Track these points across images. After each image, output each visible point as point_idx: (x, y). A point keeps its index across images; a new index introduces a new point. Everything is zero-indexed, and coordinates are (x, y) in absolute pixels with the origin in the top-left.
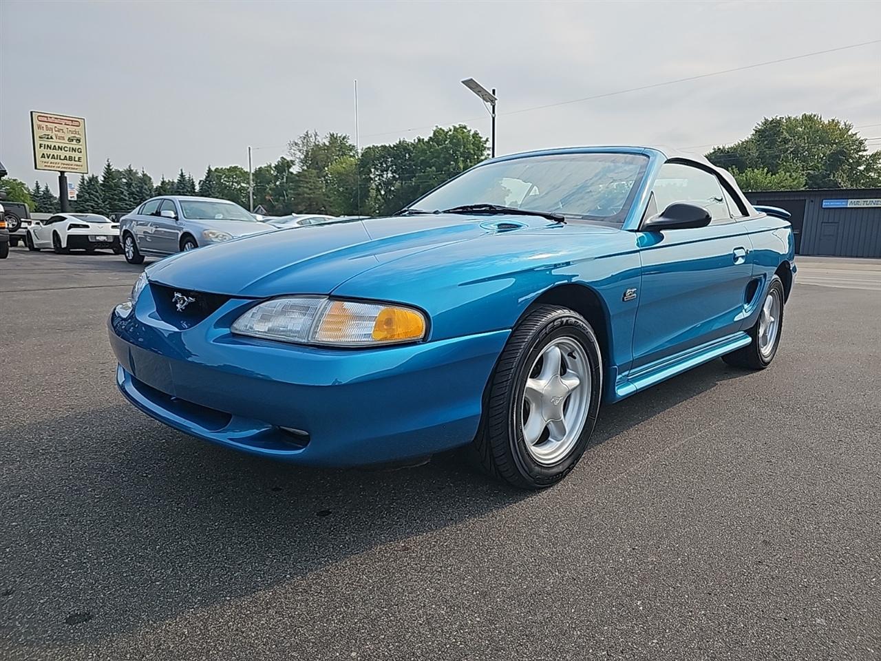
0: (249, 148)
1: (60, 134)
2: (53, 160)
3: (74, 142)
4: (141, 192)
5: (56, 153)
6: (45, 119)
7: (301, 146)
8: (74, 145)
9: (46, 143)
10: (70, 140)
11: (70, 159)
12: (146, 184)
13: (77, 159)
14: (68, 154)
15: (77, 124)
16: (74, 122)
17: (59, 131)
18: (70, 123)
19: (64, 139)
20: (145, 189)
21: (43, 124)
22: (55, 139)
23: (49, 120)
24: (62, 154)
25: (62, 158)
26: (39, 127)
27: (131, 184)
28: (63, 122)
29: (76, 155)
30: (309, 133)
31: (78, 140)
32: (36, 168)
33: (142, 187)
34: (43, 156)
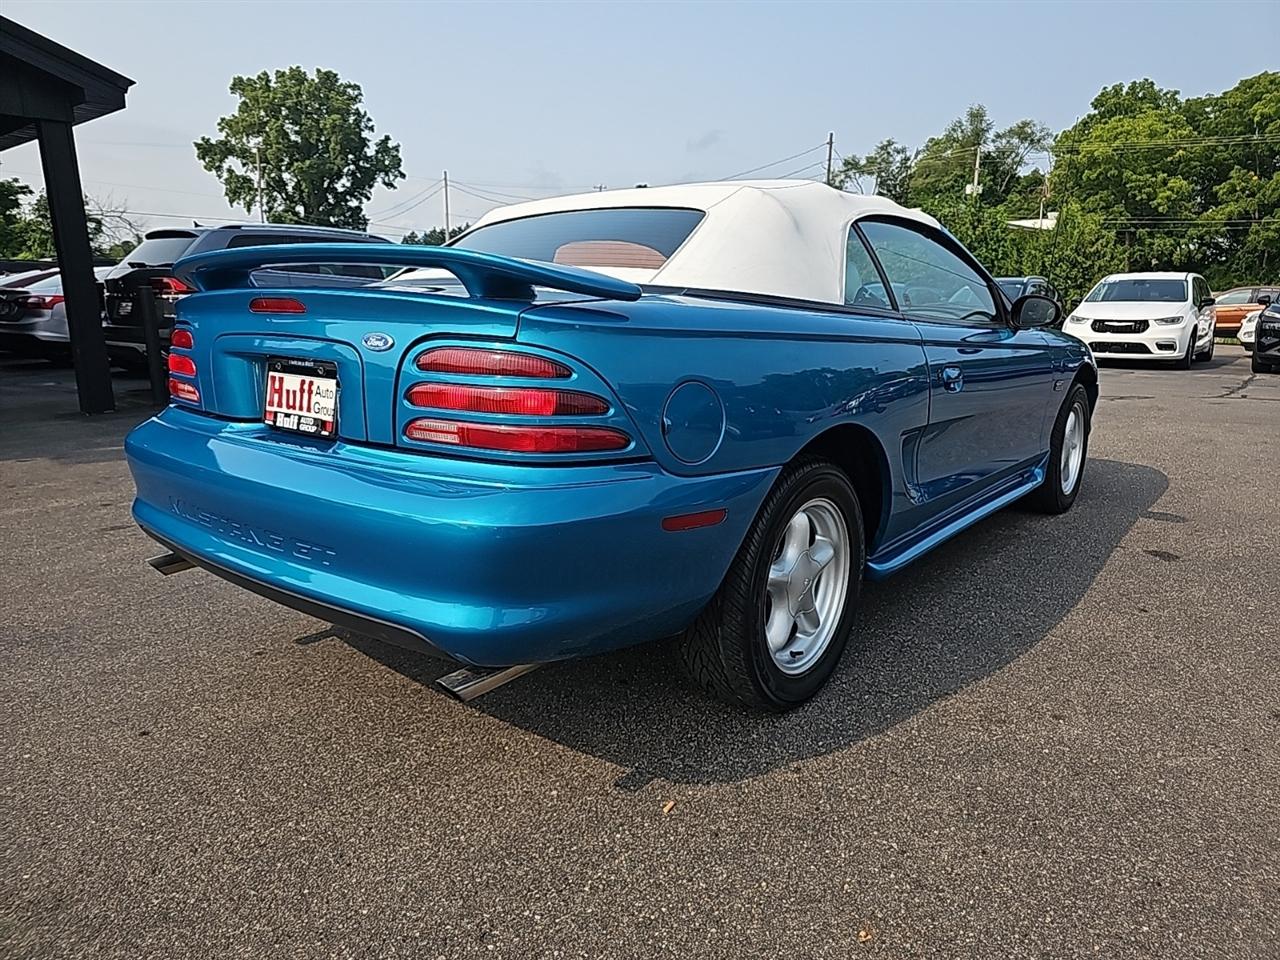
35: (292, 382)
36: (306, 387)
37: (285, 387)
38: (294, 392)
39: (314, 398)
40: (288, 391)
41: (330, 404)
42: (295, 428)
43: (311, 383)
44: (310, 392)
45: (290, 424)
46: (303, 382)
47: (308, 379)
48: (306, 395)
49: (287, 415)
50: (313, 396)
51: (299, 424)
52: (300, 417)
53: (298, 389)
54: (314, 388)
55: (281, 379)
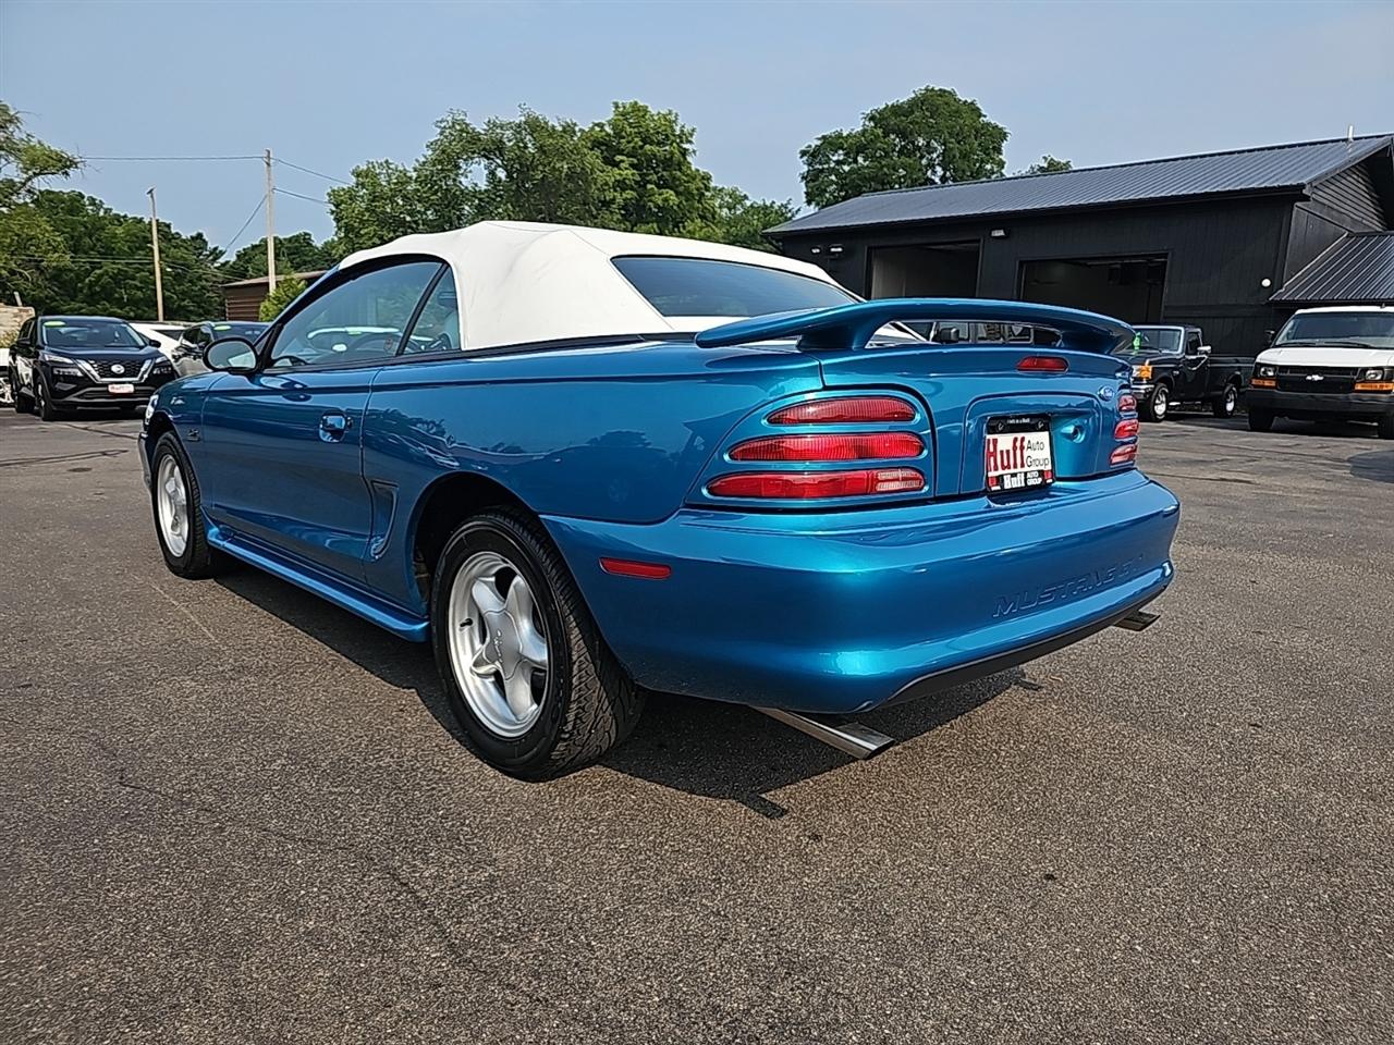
35: (1005, 441)
36: (1018, 444)
37: (999, 448)
38: (1008, 452)
39: (1026, 453)
40: (1002, 452)
41: (1046, 453)
42: (1023, 485)
43: (1023, 439)
44: (1022, 448)
45: (1017, 483)
46: (1016, 440)
47: (1019, 436)
48: (1018, 452)
49: (1014, 475)
50: (1025, 451)
51: (1026, 480)
52: (1026, 474)
53: (1011, 449)
54: (1025, 444)
55: (995, 441)
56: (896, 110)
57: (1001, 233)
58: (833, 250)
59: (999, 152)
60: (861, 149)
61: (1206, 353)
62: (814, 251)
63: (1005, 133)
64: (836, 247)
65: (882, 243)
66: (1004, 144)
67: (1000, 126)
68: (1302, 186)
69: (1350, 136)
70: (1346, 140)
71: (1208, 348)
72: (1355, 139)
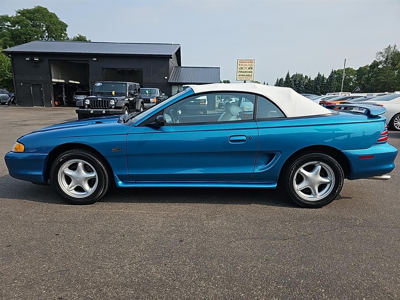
0: (345, 60)
1: (246, 67)
2: (243, 77)
3: (250, 69)
4: (299, 83)
5: (243, 74)
6: (242, 62)
7: (384, 53)
8: (250, 70)
9: (241, 71)
10: (249, 68)
11: (248, 75)
12: (302, 80)
13: (250, 75)
14: (247, 74)
15: (252, 62)
16: (251, 61)
17: (245, 66)
18: (250, 62)
19: (247, 68)
20: (301, 82)
21: (241, 64)
22: (244, 69)
23: (243, 62)
24: (246, 74)
25: (246, 75)
26: (239, 65)
27: (296, 80)
28: (247, 62)
29: (250, 74)
30: (391, 46)
31: (252, 68)
32: (237, 80)
33: (300, 81)
34: (239, 76)
56: (28, 11)
57: (95, 59)
58: (35, 59)
59: (66, 30)
60: (18, 23)
61: (163, 95)
62: (27, 59)
63: (67, 25)
64: (36, 59)
65: (54, 59)
66: (67, 28)
67: (65, 22)
68: (171, 55)
69: (173, 44)
70: (172, 44)
71: (164, 94)
72: (174, 44)
